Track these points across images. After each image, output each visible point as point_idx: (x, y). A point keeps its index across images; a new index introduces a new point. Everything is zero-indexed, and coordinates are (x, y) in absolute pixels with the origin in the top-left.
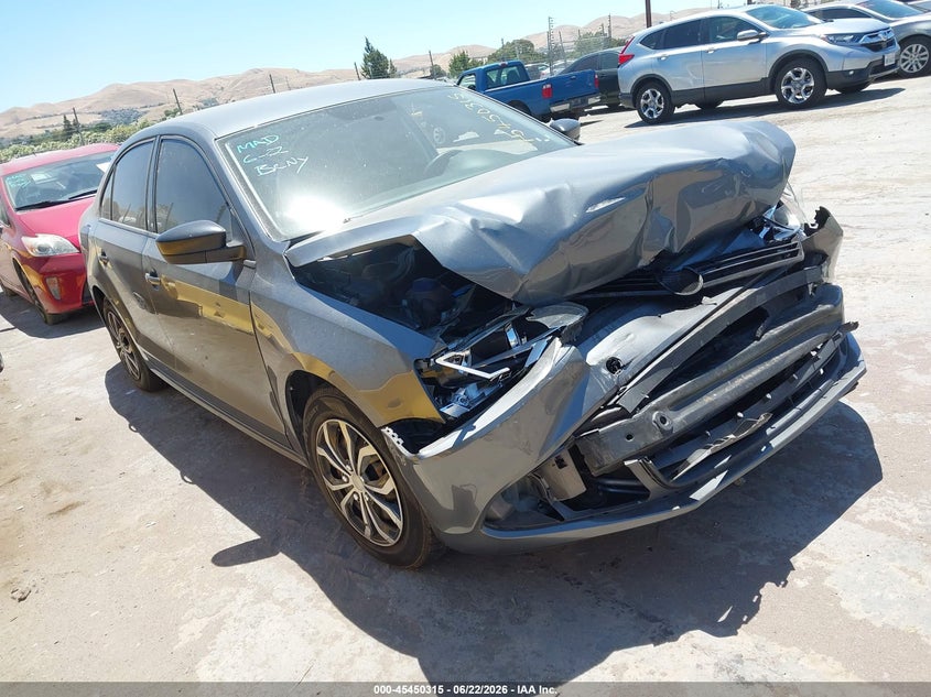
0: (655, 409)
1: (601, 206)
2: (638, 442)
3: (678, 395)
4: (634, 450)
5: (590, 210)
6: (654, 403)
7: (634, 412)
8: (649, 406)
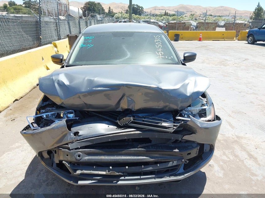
0: (79, 152)
1: (99, 89)
2: (69, 158)
3: (91, 151)
4: (66, 159)
5: (94, 89)
6: (80, 150)
7: (72, 149)
8: (78, 150)
